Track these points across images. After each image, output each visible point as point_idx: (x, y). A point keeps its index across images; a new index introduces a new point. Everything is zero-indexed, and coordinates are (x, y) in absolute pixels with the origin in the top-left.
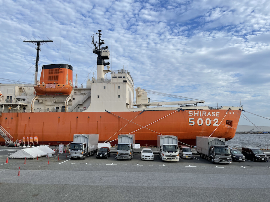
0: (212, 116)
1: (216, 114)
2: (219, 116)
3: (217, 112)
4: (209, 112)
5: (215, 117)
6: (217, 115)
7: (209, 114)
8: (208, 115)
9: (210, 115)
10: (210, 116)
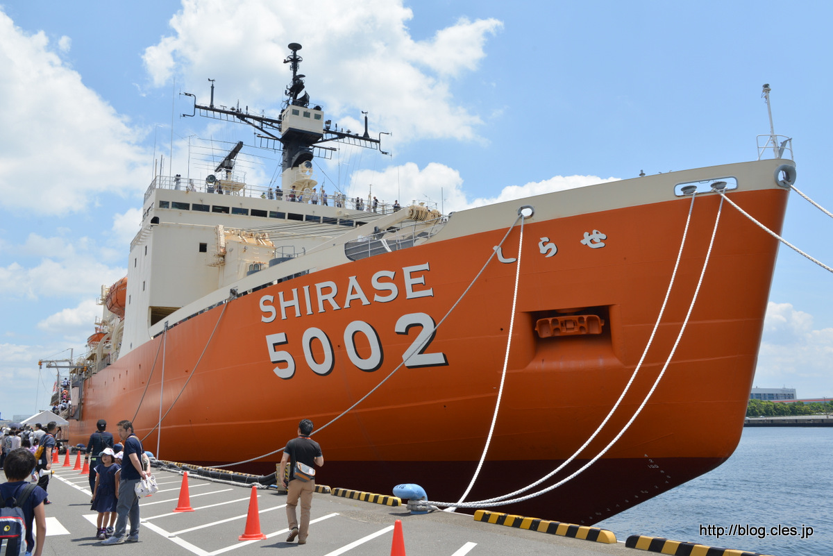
0: (377, 298)
1: (398, 280)
2: (429, 292)
3: (407, 270)
4: (353, 281)
5: (403, 305)
6: (415, 287)
7: (354, 292)
8: (349, 297)
9: (360, 294)
10: (365, 302)
